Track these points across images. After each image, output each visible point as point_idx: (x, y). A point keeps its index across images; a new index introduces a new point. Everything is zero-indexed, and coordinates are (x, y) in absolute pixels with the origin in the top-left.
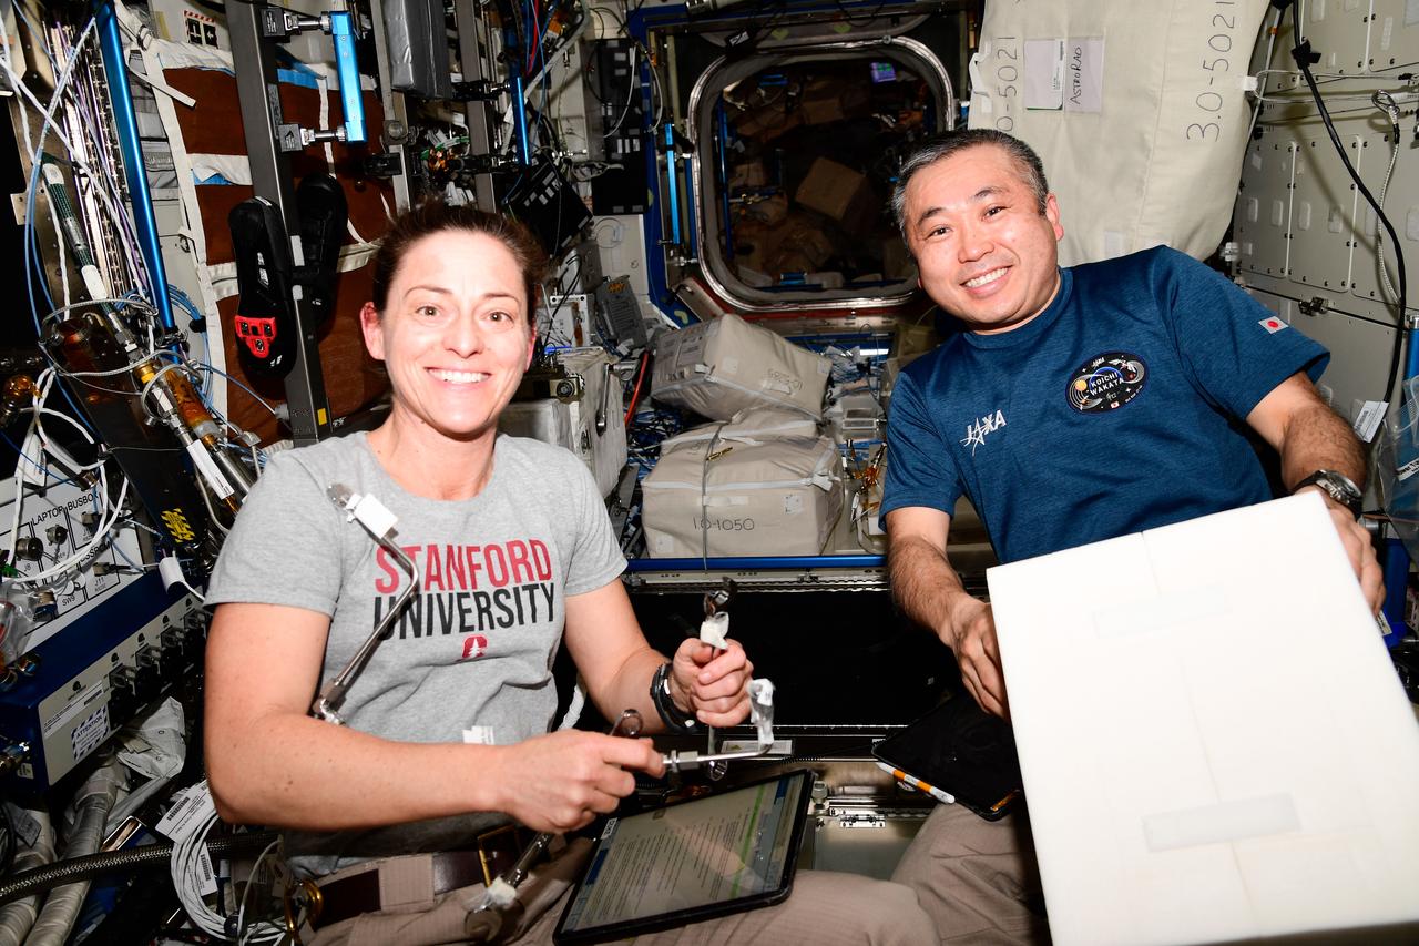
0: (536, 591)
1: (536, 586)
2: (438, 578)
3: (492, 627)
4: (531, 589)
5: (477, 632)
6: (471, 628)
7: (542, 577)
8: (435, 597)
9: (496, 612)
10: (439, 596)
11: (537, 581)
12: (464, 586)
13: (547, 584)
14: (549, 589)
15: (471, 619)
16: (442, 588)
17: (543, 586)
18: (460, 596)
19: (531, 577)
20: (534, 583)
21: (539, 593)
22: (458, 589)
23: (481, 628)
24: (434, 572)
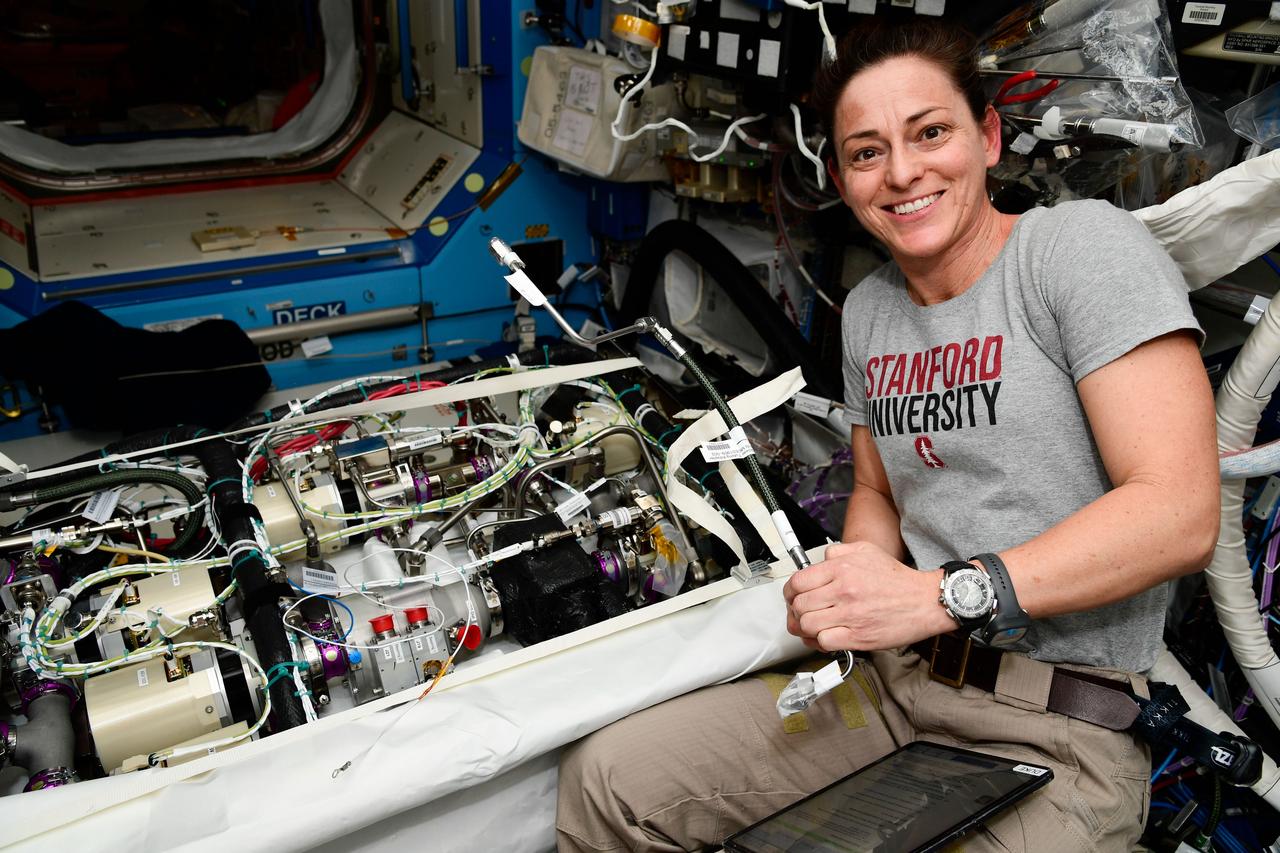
0: (974, 393)
1: (975, 388)
2: (900, 384)
3: (936, 429)
4: (970, 390)
5: (922, 434)
6: (918, 430)
7: (984, 376)
8: (892, 401)
9: (942, 413)
10: (895, 400)
11: (978, 382)
12: (920, 389)
13: (990, 384)
14: (990, 390)
15: (918, 421)
16: (900, 392)
17: (984, 387)
18: (914, 399)
19: (972, 378)
20: (974, 383)
21: (978, 395)
22: (914, 392)
23: (926, 430)
24: (896, 379)
